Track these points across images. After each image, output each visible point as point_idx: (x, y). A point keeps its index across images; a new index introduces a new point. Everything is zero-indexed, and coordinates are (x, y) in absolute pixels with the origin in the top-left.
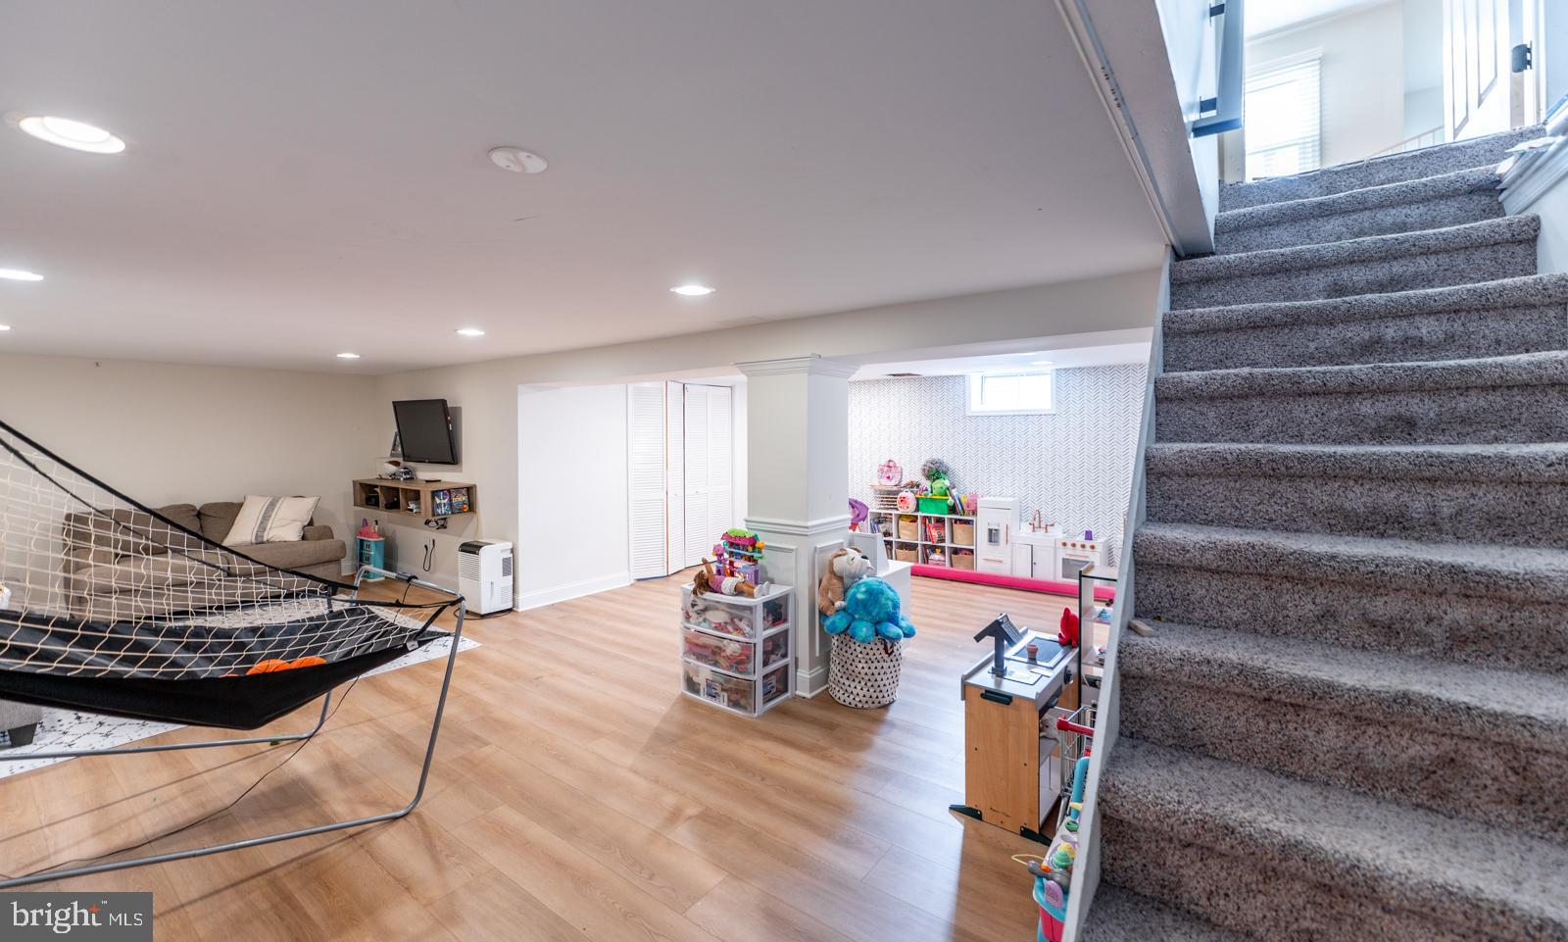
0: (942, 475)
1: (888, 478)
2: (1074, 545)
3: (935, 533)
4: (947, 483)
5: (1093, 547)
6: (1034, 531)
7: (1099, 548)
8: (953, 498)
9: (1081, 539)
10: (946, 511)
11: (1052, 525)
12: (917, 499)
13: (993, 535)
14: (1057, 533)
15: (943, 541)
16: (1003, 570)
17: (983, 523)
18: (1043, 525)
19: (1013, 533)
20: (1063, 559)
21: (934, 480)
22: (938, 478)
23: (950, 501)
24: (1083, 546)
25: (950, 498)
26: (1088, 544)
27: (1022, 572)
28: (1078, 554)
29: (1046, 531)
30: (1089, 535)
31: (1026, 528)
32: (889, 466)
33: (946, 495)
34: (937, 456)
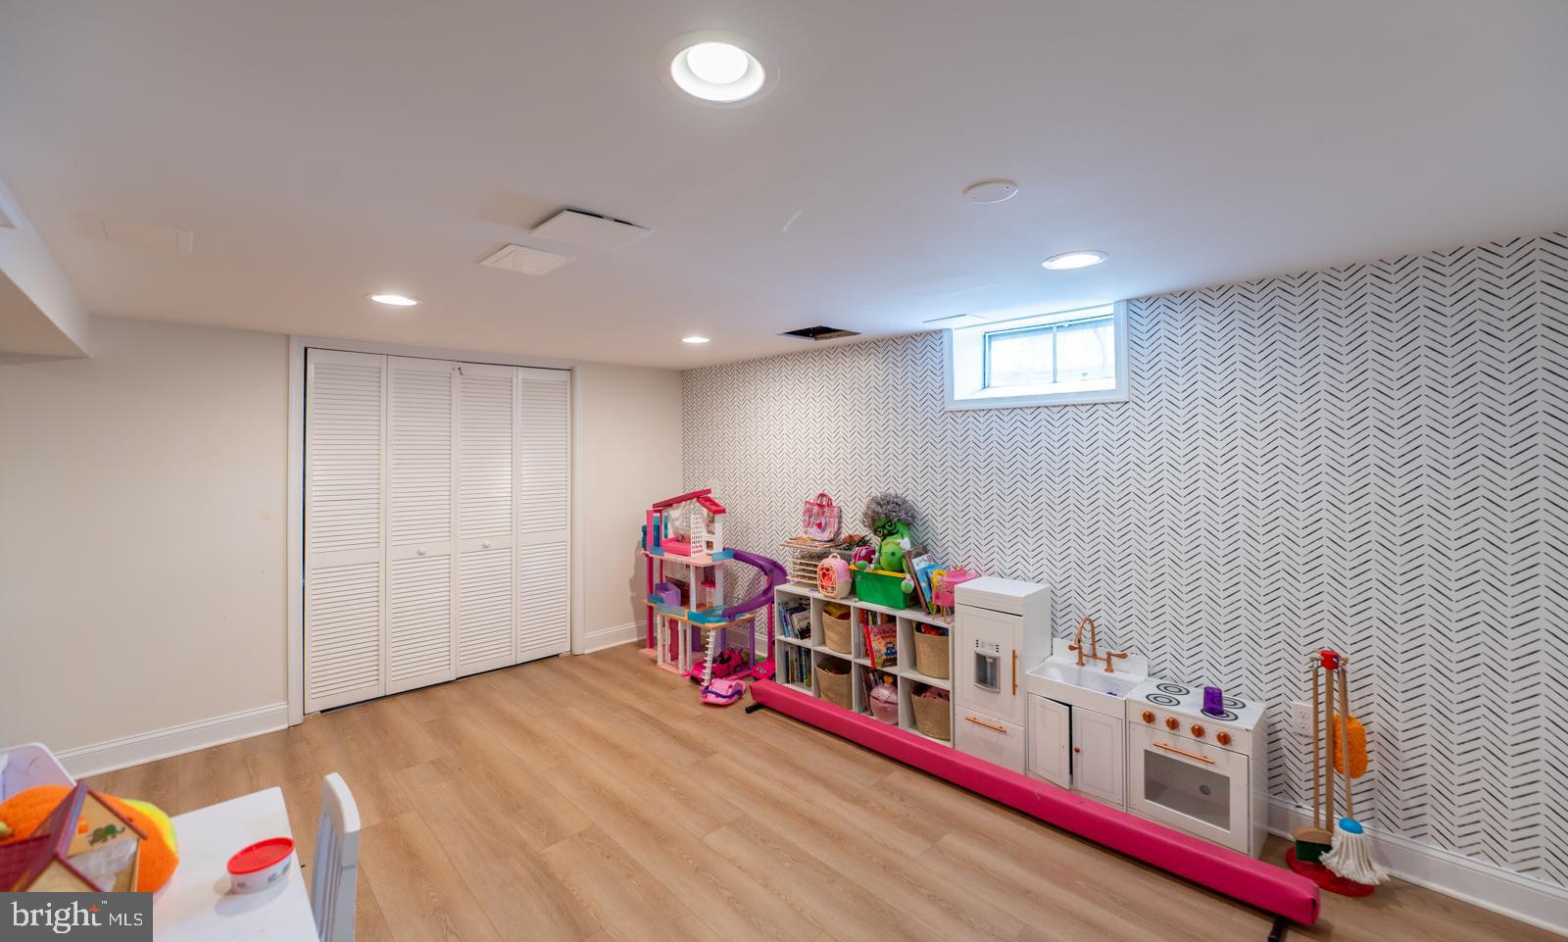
0: (900, 527)
1: (819, 525)
2: (1173, 724)
3: (879, 645)
4: (905, 543)
5: (1225, 739)
6: (1081, 663)
7: (1244, 745)
8: (915, 577)
9: (1191, 707)
10: (901, 602)
11: (1123, 656)
12: (853, 574)
13: (986, 671)
14: (1136, 682)
15: (893, 662)
16: (1004, 757)
17: (968, 634)
18: (1102, 653)
19: (1028, 670)
20: (1149, 755)
21: (884, 537)
22: (891, 534)
23: (908, 583)
24: (1198, 732)
25: (908, 576)
26: (1213, 726)
27: (1047, 769)
28: (1184, 747)
29: (1110, 669)
30: (1214, 703)
31: (1066, 658)
32: (821, 506)
33: (902, 571)
34: (896, 489)
